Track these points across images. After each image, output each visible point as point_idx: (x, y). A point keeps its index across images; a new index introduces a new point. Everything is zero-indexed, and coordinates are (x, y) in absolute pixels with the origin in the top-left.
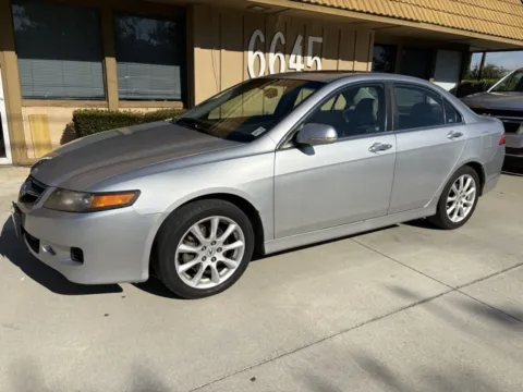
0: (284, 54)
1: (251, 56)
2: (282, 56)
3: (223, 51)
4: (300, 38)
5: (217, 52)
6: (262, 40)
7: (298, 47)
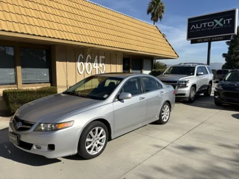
0: (91, 63)
1: (79, 64)
2: (90, 63)
3: (68, 62)
4: (97, 57)
5: (65, 63)
6: (83, 58)
7: (96, 60)
